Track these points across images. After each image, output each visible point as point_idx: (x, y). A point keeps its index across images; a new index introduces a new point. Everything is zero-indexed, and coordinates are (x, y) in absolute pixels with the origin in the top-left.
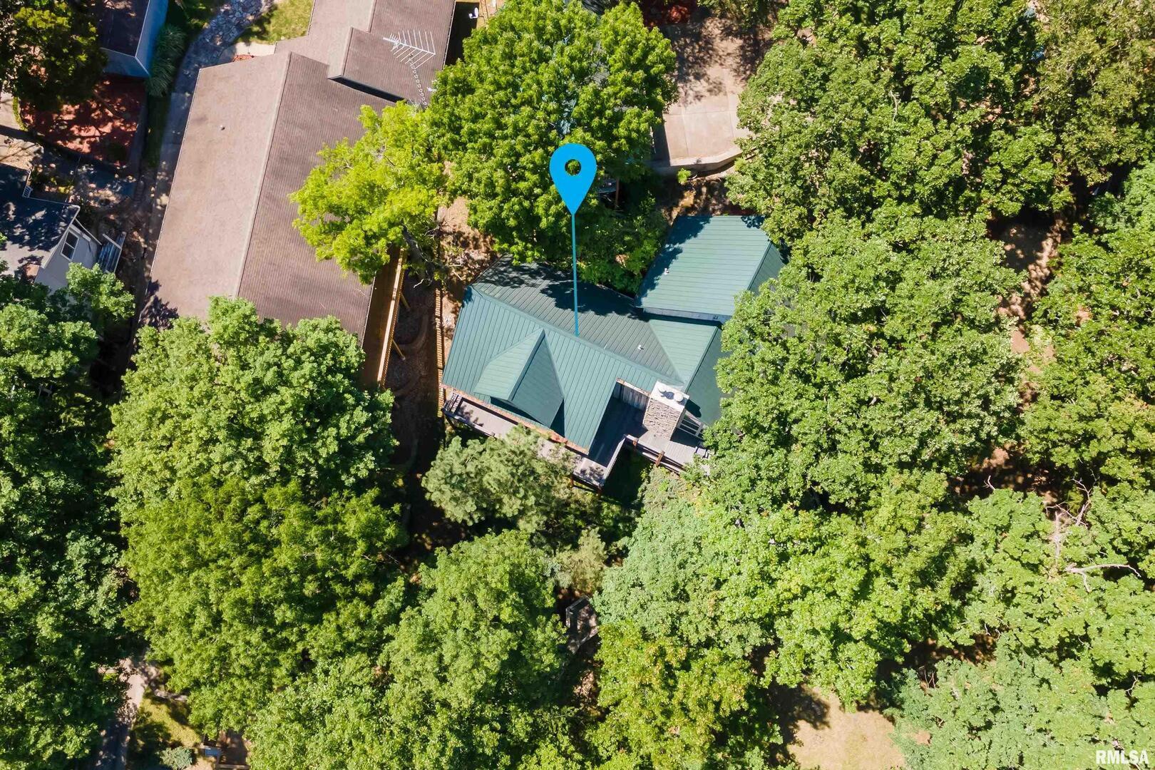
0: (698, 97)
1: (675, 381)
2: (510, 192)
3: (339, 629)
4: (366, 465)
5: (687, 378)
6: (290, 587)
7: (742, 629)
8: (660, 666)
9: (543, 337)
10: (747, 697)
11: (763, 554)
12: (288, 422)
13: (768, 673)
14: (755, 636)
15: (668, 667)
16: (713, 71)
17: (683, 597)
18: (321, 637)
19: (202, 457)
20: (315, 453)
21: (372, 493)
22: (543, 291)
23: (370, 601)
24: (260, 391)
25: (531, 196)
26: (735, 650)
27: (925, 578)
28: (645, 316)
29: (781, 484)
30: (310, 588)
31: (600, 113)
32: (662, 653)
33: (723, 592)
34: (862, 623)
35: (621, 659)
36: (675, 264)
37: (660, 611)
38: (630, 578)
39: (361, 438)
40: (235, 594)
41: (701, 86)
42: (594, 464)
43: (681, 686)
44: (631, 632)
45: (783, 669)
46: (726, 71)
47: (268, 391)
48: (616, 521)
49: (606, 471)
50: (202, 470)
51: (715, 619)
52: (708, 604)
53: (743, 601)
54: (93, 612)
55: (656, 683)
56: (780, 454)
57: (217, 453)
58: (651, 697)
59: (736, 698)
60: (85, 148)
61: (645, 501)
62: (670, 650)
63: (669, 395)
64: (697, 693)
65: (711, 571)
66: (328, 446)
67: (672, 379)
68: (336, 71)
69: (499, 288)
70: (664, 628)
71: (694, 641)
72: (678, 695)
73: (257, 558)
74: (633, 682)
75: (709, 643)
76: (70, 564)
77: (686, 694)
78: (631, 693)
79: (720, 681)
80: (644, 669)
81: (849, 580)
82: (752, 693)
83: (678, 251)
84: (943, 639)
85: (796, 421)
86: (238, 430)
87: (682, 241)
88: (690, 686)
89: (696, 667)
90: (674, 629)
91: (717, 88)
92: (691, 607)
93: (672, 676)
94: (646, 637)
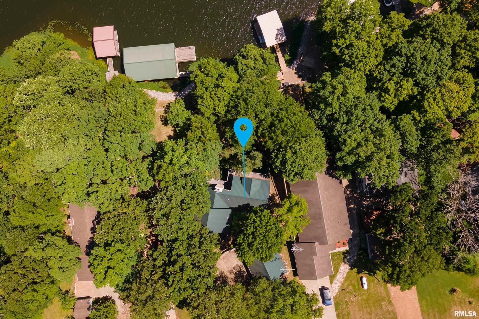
0: (234, 268)
1: (218, 194)
2: (260, 216)
3: (266, 122)
4: (273, 155)
5: (216, 195)
6: (276, 127)
7: (191, 147)
8: (205, 135)
9: (249, 195)
10: (187, 135)
11: (191, 162)
12: (287, 157)
13: (184, 141)
14: (188, 146)
15: (204, 136)
16: (233, 276)
17: (204, 149)
18: (269, 120)
19: (301, 146)
20: (282, 154)
21: (271, 151)
22: (253, 207)
23: (263, 130)
24: (294, 162)
25: (256, 217)
26: (191, 143)
27: (160, 167)
28: (230, 208)
29: (191, 177)
30: (273, 128)
31: (247, 237)
32: (205, 138)
33: (197, 153)
34: (170, 154)
35: (213, 135)
36: (227, 221)
37: (208, 146)
38: (216, 150)
39: (275, 160)
40: (285, 123)
41: (235, 271)
42: (232, 174)
43: (200, 133)
44: (213, 140)
45: (181, 142)
46: (230, 277)
47: (293, 162)
48: (225, 165)
49: (229, 173)
50: (300, 143)
51: (197, 147)
52: (199, 150)
53: (193, 152)
54: (316, 111)
55: (205, 132)
56: (193, 183)
57: (298, 147)
58: (205, 129)
59: (189, 134)
60: (375, 212)
61: (219, 171)
62: (204, 139)
63: (218, 190)
64: (196, 133)
65: (200, 157)
66: (280, 156)
67: (220, 194)
68: (317, 244)
69: (263, 204)
70: (206, 143)
71: (200, 142)
72: (200, 131)
73: (283, 130)
74: (209, 131)
75: (197, 143)
76: (326, 118)
77: (199, 132)
78: (209, 128)
79: (193, 136)
80: (208, 134)
81: (175, 161)
82: (186, 136)
83: (227, 224)
84: (151, 159)
85: (191, 189)
86: (295, 153)
87: (227, 227)
88: (198, 133)
89: (198, 137)
90: (204, 143)
91: (231, 272)
92: (202, 148)
93: (202, 134)
94: (210, 140)
